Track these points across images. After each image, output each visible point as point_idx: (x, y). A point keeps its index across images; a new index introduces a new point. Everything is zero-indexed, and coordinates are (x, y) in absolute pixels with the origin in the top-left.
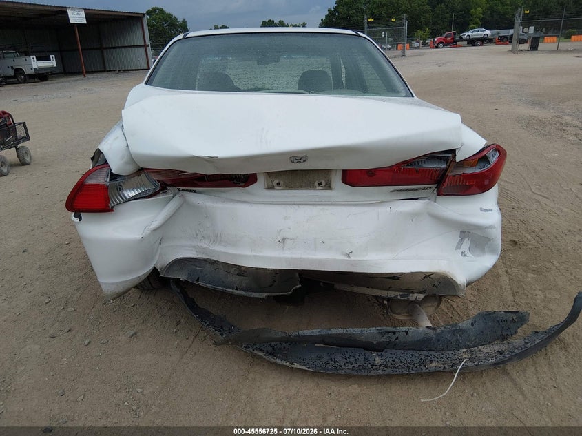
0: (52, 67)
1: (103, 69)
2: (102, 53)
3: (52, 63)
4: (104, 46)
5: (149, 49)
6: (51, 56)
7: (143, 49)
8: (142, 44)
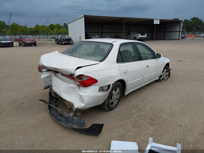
0: (145, 37)
1: (163, 39)
2: (165, 33)
3: (145, 36)
4: (166, 31)
5: (181, 33)
6: (145, 34)
7: (179, 33)
8: (179, 31)
